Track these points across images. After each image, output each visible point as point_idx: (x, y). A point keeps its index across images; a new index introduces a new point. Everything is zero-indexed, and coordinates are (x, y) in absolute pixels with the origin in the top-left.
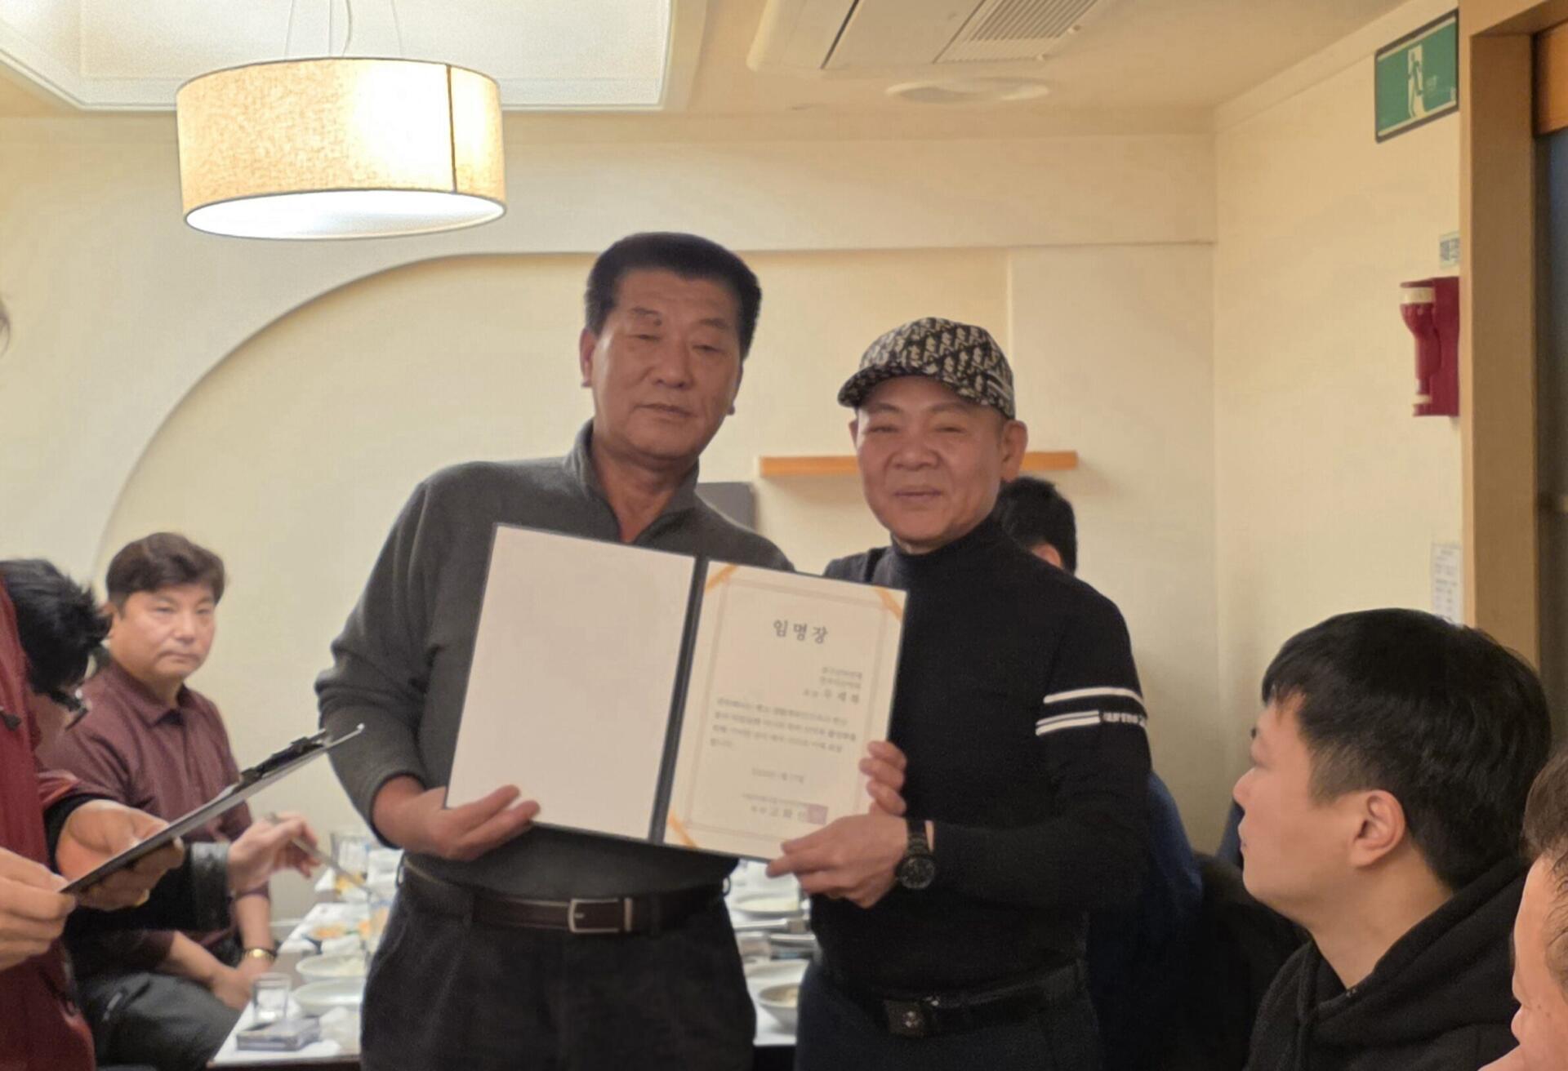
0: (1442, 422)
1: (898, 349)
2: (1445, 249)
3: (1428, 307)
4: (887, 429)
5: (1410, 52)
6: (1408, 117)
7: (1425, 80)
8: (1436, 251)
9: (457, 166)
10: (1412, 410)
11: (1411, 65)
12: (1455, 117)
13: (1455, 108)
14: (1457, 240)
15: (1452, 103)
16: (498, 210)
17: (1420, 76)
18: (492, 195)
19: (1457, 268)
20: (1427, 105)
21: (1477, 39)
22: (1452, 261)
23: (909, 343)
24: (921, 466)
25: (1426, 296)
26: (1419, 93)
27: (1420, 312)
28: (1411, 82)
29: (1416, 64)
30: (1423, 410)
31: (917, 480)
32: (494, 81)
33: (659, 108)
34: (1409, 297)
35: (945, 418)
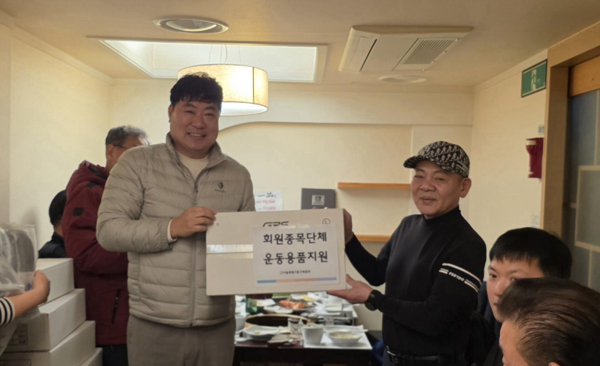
0: (536, 180)
1: (427, 151)
2: (540, 129)
3: (534, 146)
4: (421, 177)
5: (532, 72)
6: (530, 90)
7: (536, 80)
8: (537, 130)
9: (255, 96)
10: (527, 176)
11: (532, 75)
12: (545, 91)
13: (545, 88)
14: (543, 127)
15: (544, 87)
16: (266, 109)
17: (535, 78)
18: (264, 105)
19: (543, 135)
20: (537, 87)
21: (553, 68)
22: (542, 133)
23: (431, 149)
24: (428, 190)
25: (533, 143)
26: (534, 83)
27: (531, 147)
28: (532, 80)
29: (534, 75)
30: (531, 176)
31: (428, 195)
32: (266, 72)
33: (314, 82)
34: (528, 143)
35: (439, 175)
